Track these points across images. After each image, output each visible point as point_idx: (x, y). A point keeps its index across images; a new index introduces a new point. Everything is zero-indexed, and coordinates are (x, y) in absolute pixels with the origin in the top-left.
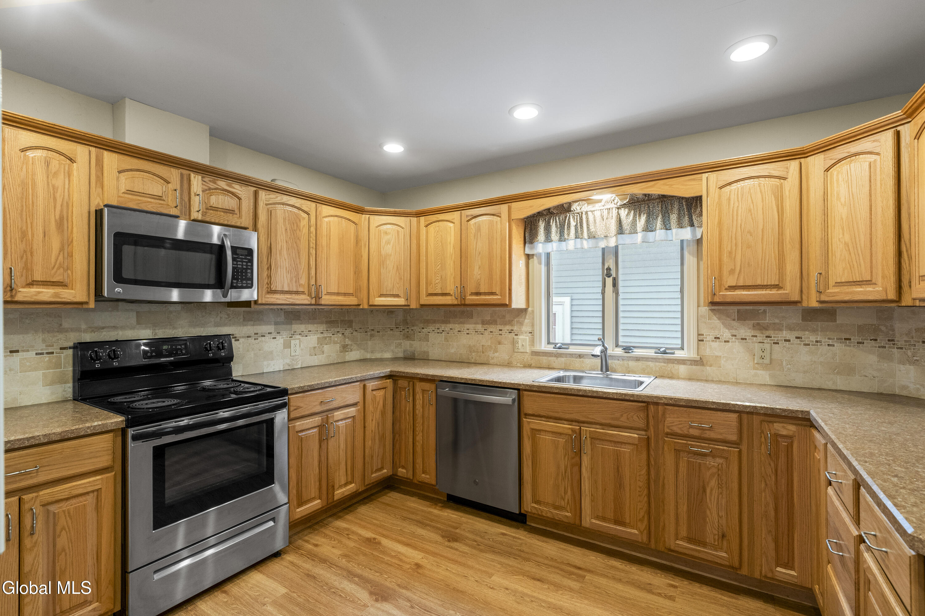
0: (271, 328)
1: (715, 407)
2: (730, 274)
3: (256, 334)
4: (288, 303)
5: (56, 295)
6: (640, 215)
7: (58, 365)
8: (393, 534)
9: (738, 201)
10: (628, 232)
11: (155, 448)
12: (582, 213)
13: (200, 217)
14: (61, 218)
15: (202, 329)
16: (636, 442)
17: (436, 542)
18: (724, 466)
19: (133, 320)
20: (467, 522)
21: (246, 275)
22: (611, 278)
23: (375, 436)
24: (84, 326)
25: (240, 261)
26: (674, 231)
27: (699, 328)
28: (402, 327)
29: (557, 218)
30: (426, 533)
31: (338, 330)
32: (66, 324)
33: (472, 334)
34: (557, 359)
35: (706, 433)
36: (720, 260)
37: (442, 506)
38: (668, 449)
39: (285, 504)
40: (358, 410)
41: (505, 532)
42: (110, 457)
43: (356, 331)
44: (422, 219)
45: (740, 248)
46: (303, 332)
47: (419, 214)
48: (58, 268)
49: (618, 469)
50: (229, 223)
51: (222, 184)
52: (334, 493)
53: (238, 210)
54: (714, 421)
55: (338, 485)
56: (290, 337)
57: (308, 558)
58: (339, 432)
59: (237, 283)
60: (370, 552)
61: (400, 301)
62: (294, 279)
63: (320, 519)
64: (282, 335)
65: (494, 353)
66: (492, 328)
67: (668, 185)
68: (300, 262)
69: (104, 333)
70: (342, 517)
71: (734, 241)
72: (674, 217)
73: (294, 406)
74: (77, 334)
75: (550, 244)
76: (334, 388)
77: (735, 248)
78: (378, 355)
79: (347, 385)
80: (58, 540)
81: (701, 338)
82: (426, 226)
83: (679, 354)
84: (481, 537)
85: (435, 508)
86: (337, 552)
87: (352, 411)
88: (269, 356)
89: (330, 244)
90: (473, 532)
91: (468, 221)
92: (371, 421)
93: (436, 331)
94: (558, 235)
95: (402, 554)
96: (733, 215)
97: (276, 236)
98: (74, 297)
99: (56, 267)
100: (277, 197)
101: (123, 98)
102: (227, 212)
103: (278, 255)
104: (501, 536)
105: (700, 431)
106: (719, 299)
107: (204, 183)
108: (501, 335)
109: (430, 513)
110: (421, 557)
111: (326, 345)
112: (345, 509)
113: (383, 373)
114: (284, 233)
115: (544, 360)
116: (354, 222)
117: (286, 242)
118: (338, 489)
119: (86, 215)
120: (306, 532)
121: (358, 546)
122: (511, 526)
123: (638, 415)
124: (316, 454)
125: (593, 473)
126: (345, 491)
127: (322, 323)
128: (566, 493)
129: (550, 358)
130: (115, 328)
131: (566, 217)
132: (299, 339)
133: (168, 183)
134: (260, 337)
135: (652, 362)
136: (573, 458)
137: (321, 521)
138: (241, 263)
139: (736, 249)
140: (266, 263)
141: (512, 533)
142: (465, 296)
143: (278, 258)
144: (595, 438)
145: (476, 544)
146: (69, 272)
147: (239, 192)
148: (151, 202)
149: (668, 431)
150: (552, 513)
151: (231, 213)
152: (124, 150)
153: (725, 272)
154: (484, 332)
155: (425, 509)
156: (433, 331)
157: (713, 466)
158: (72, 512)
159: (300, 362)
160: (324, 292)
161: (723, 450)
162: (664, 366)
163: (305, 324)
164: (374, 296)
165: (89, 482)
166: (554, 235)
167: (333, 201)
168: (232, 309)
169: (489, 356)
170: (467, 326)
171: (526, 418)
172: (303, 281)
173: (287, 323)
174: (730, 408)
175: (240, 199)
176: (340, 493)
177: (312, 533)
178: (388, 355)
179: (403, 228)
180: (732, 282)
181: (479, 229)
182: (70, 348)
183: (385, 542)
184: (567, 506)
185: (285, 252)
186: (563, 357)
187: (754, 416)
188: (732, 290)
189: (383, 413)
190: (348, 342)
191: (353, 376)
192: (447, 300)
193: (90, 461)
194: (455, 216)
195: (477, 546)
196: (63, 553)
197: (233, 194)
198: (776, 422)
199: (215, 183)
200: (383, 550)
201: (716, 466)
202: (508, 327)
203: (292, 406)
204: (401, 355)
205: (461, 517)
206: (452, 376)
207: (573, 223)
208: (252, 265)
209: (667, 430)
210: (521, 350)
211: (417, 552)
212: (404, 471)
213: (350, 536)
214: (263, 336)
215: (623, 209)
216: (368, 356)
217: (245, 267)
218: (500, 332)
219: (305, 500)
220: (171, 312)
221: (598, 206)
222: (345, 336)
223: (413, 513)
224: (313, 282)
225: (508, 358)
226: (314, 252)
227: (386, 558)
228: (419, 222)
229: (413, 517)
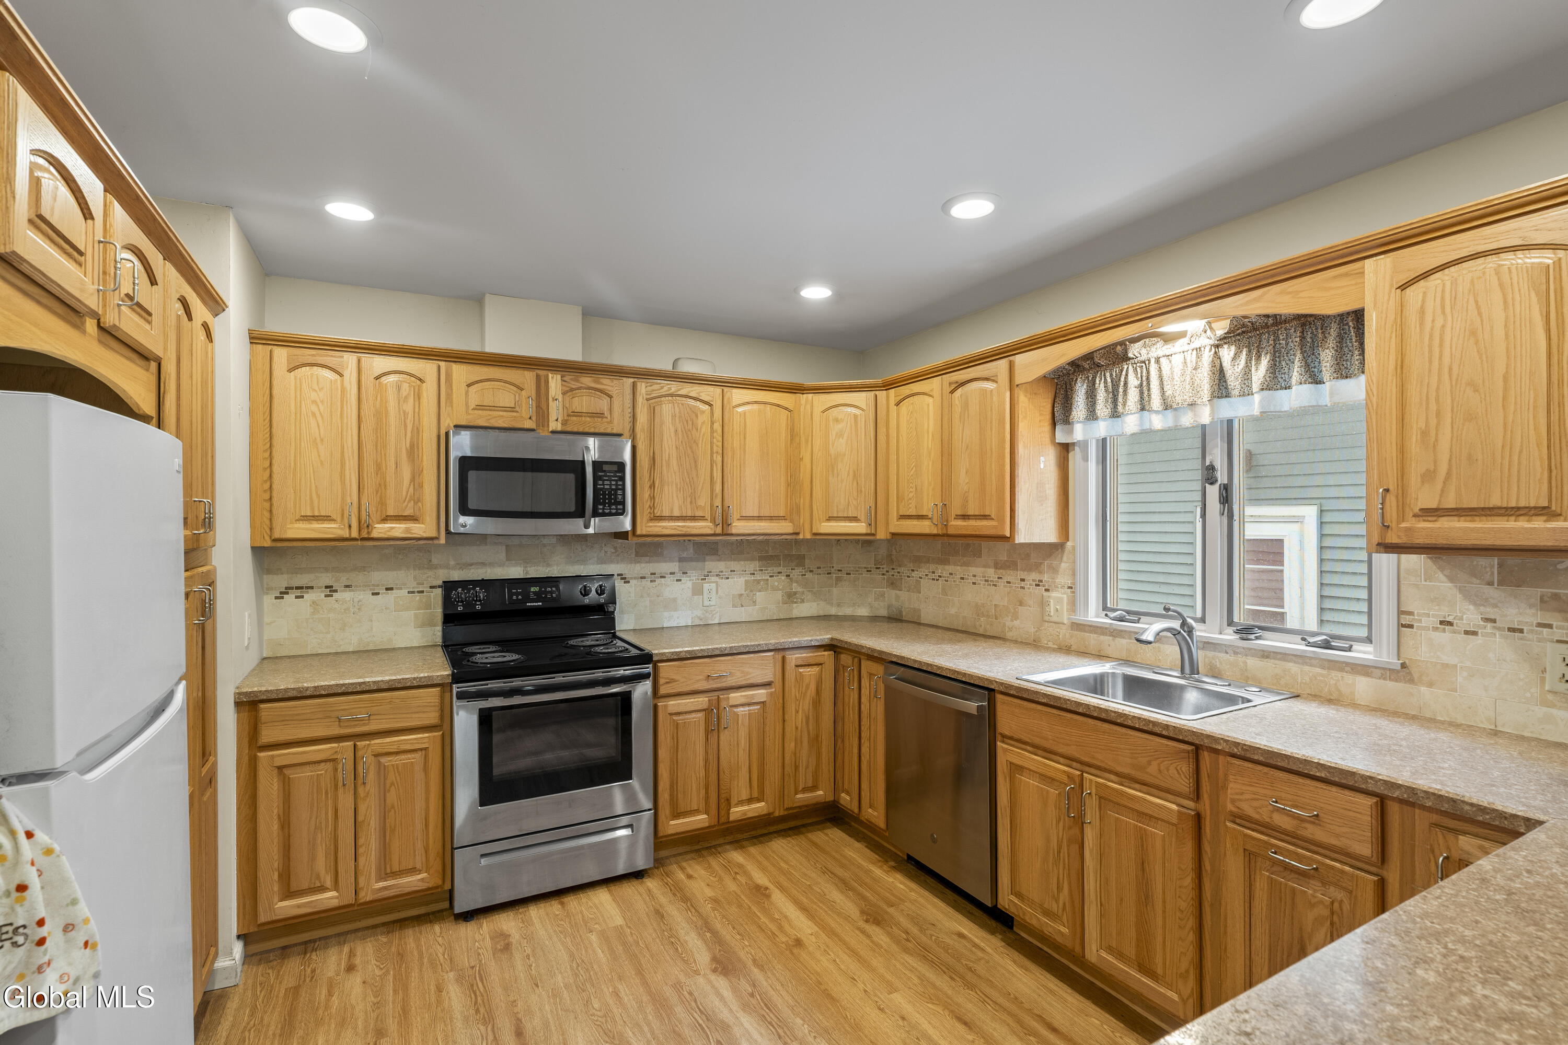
0: (674, 566)
1: (1323, 775)
2: (1423, 482)
3: (652, 574)
4: (680, 533)
5: (408, 530)
6: (1259, 357)
7: (428, 606)
8: (795, 889)
9: (1444, 313)
10: (1237, 393)
11: (481, 711)
12: (1149, 360)
13: (559, 429)
14: (412, 446)
15: (582, 567)
16: (1175, 821)
17: (847, 918)
18: (1346, 907)
19: (502, 556)
20: (915, 901)
21: (615, 498)
22: (1216, 487)
23: (801, 736)
24: (452, 563)
25: (607, 480)
26: (1327, 387)
27: (1403, 598)
28: (885, 567)
29: (1108, 375)
30: (841, 900)
31: (779, 569)
32: (435, 561)
33: (979, 584)
34: (1113, 640)
35: (1306, 828)
36: (1402, 450)
37: (894, 867)
38: (1232, 845)
39: (650, 810)
40: (771, 694)
41: (966, 932)
42: (437, 714)
43: (811, 571)
44: (892, 392)
45: (1449, 420)
46: (722, 572)
47: (888, 386)
48: (409, 501)
49: (1143, 864)
50: (597, 431)
51: (587, 380)
52: (729, 810)
53: (609, 412)
54: (1322, 805)
55: (736, 799)
56: (702, 579)
57: (671, 890)
58: (738, 723)
59: (603, 509)
60: (747, 905)
61: (860, 528)
62: (689, 500)
63: (714, 843)
64: (690, 577)
65: (1012, 621)
66: (1010, 576)
67: (1290, 293)
68: (697, 475)
69: (472, 571)
70: (744, 847)
71: (1433, 407)
72: (1327, 356)
73: (666, 679)
74: (446, 571)
75: (1094, 424)
76: (729, 658)
77: (1435, 421)
78: (848, 611)
79: (752, 655)
80: (388, 795)
81: (1406, 619)
82: (898, 404)
83: (1363, 653)
84: (922, 930)
85: (881, 867)
86: (709, 892)
87: (761, 694)
88: (671, 604)
89: (745, 445)
90: (913, 919)
91: (952, 392)
92: (794, 713)
93: (931, 576)
94: (1110, 406)
95: (788, 921)
96: (1430, 346)
97: (662, 441)
98: (424, 532)
99: (407, 499)
100: (662, 388)
101: (484, 295)
102: (594, 417)
103: (664, 468)
104: (956, 937)
105: (1295, 822)
106: (1399, 537)
107: (564, 383)
108: (1023, 588)
109: (868, 872)
110: (810, 932)
111: (760, 591)
112: (756, 837)
113: (816, 640)
114: (673, 434)
115: (1092, 640)
116: (786, 409)
117: (677, 448)
118: (737, 805)
119: (435, 440)
120: (688, 856)
121: (739, 892)
122: (982, 926)
123: (1178, 768)
124: (700, 750)
125: (1103, 864)
126: (749, 810)
127: (752, 559)
128: (1060, 889)
129: (1102, 638)
130: (483, 564)
131: (1122, 371)
132: (716, 582)
133: (522, 389)
134: (658, 578)
135: (1295, 662)
136: (1070, 828)
137: (715, 847)
138: (608, 483)
139: (1438, 425)
140: (647, 480)
141: (977, 937)
142: (947, 521)
143: (665, 471)
144: (1105, 799)
145: (905, 937)
146: (420, 504)
147: (609, 388)
148: (502, 416)
149: (1234, 809)
150: (1038, 919)
151: (599, 417)
152: (472, 359)
153: (1414, 478)
154: (998, 582)
155: (864, 864)
156: (927, 575)
157: (1321, 902)
158: (400, 768)
159: (717, 616)
160: (736, 516)
161: (1343, 872)
162: (1322, 675)
163: (725, 560)
164: (819, 520)
165: (415, 739)
166: (1102, 408)
167: (749, 380)
168: (620, 541)
169: (1004, 624)
170: (973, 570)
171: (1003, 742)
172: (703, 501)
173: (697, 560)
174: (1356, 782)
175: (610, 397)
176: (738, 812)
177: (695, 859)
178: (863, 611)
179: (863, 410)
180: (1427, 498)
181: (966, 406)
182: (439, 587)
183: (778, 897)
184: (1063, 915)
185: (674, 462)
186: (1124, 638)
187: (1417, 811)
188: (1430, 519)
189: (817, 702)
190: (795, 587)
191: (762, 642)
192: (924, 527)
193: (417, 715)
194: (935, 385)
195: (904, 941)
196: (393, 811)
197: (601, 391)
198: (1465, 833)
199: (578, 381)
200: (767, 907)
201: (1326, 904)
202: (1034, 576)
203: (663, 678)
204: (884, 612)
205: (911, 890)
206: (903, 655)
207: (1133, 381)
208: (624, 485)
209: (1230, 807)
210: (1055, 619)
211: (810, 923)
212: (848, 798)
213: (738, 877)
214: (662, 577)
215: (1226, 346)
216: (833, 611)
217: (614, 487)
218: (1023, 584)
219: (683, 810)
220: (544, 546)
221: (1181, 345)
222: (791, 579)
223: (843, 866)
224: (718, 502)
225: (1033, 630)
226: (720, 458)
227: (764, 919)
228: (888, 397)
229: (840, 872)
